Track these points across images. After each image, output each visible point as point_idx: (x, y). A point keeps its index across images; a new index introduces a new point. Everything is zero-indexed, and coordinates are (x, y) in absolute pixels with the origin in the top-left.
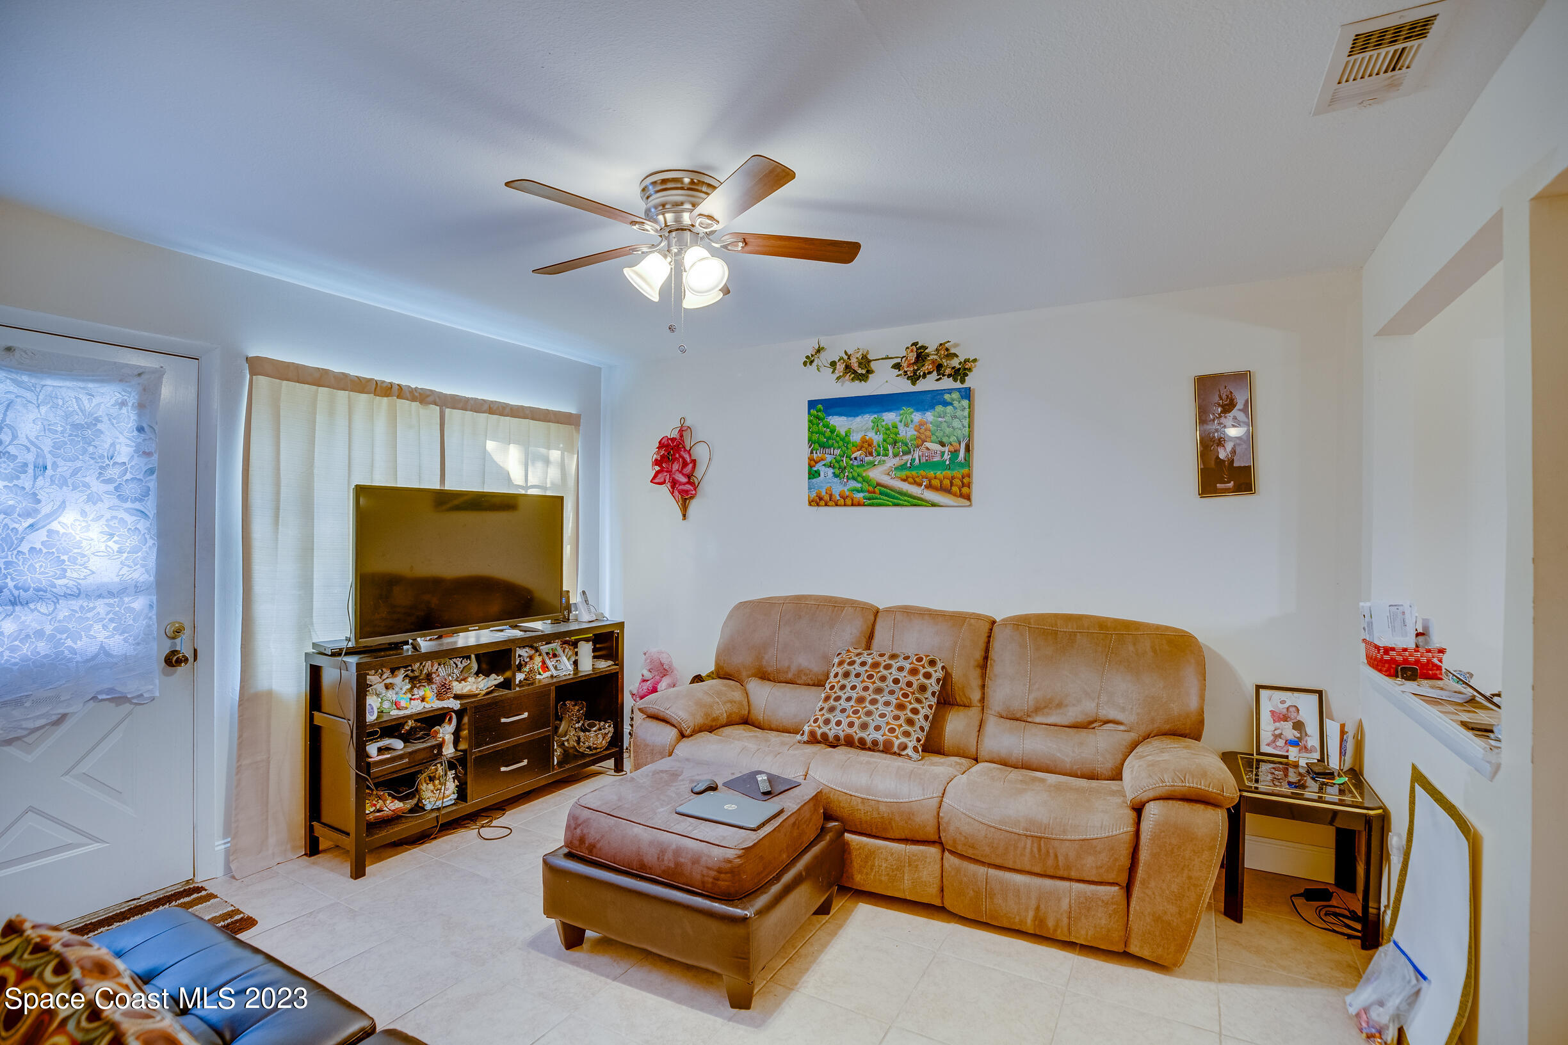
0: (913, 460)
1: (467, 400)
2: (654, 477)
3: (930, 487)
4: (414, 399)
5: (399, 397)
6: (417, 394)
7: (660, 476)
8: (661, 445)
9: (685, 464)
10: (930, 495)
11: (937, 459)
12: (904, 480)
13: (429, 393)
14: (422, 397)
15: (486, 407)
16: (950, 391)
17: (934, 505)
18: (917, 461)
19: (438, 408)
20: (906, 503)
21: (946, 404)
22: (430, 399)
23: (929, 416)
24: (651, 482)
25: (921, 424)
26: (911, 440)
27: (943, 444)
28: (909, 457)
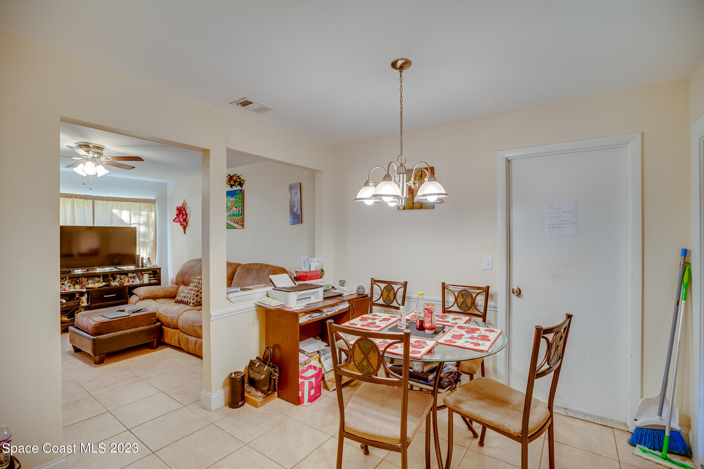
0: (231, 213)
1: (104, 197)
2: (174, 220)
3: (234, 222)
4: (81, 198)
5: (75, 198)
6: (82, 197)
7: (176, 219)
8: (177, 209)
9: (183, 216)
10: (235, 225)
11: (235, 213)
12: (229, 220)
13: (88, 196)
14: (86, 197)
15: (112, 199)
16: (237, 190)
17: (236, 228)
18: (231, 214)
19: (92, 200)
20: (230, 228)
21: (237, 194)
22: (89, 198)
23: (233, 199)
24: (173, 221)
25: (232, 201)
26: (230, 207)
27: (236, 208)
28: (230, 212)
